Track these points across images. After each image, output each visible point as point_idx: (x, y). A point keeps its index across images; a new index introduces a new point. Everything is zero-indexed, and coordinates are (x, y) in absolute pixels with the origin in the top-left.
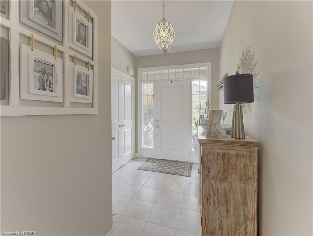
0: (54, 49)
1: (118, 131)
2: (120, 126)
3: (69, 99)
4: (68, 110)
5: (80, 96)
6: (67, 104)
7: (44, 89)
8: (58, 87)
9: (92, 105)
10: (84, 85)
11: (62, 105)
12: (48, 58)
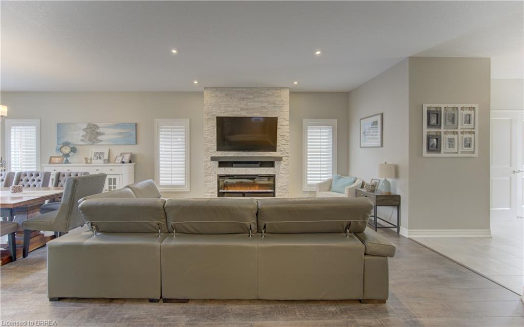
0: (453, 132)
1: (511, 178)
2: (514, 172)
3: (460, 150)
4: (460, 155)
5: (466, 148)
6: (459, 152)
7: (450, 147)
8: (456, 146)
9: (473, 153)
10: (468, 143)
11: (457, 153)
12: (452, 136)
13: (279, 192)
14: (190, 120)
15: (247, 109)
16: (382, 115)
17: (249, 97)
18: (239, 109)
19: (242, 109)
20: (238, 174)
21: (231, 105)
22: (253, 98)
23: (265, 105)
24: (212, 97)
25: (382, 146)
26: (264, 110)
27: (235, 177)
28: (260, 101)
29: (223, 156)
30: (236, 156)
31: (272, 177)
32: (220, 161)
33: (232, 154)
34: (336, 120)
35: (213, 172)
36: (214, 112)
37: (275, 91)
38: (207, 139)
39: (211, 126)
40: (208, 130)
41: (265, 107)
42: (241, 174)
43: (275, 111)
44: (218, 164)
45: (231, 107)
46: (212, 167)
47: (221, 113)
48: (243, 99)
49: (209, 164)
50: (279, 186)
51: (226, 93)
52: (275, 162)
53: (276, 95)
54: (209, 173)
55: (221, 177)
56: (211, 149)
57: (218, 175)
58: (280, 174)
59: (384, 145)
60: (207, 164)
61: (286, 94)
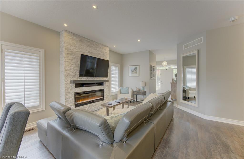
13: (105, 98)
14: (45, 50)
15: (92, 52)
16: (139, 65)
17: (92, 46)
18: (87, 52)
19: (89, 52)
20: (87, 91)
21: (83, 48)
22: (94, 47)
23: (100, 52)
24: (70, 39)
25: (139, 76)
26: (99, 55)
27: (85, 93)
28: (97, 50)
29: (78, 80)
30: (86, 80)
31: (102, 91)
32: (76, 83)
33: (83, 78)
34: (119, 65)
35: (72, 91)
36: (72, 50)
37: (104, 47)
38: (67, 68)
39: (70, 59)
40: (68, 61)
41: (100, 54)
42: (88, 90)
43: (103, 56)
44: (75, 85)
45: (83, 49)
46: (71, 88)
47: (77, 51)
48: (90, 46)
49: (68, 86)
50: (105, 95)
51: (80, 40)
52: (104, 83)
53: (104, 49)
54: (68, 93)
55: (76, 94)
56: (70, 75)
57: (75, 93)
58: (106, 89)
59: (140, 75)
60: (67, 86)
61: (107, 49)
